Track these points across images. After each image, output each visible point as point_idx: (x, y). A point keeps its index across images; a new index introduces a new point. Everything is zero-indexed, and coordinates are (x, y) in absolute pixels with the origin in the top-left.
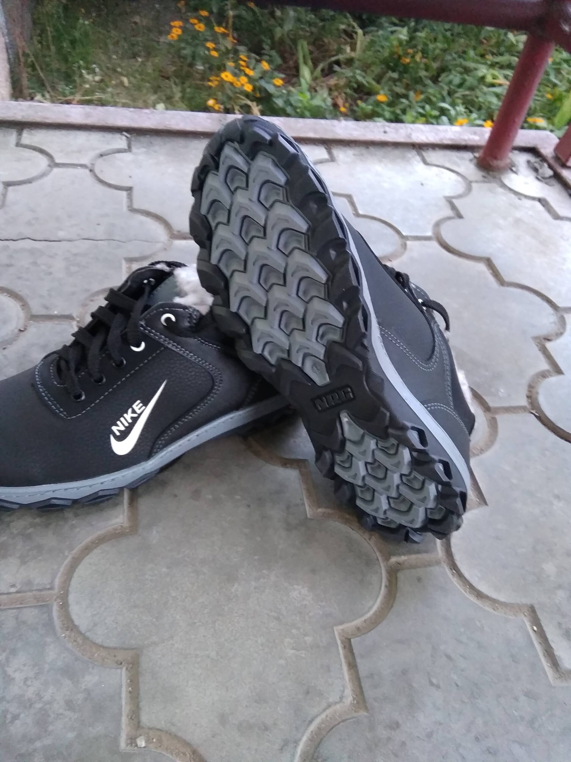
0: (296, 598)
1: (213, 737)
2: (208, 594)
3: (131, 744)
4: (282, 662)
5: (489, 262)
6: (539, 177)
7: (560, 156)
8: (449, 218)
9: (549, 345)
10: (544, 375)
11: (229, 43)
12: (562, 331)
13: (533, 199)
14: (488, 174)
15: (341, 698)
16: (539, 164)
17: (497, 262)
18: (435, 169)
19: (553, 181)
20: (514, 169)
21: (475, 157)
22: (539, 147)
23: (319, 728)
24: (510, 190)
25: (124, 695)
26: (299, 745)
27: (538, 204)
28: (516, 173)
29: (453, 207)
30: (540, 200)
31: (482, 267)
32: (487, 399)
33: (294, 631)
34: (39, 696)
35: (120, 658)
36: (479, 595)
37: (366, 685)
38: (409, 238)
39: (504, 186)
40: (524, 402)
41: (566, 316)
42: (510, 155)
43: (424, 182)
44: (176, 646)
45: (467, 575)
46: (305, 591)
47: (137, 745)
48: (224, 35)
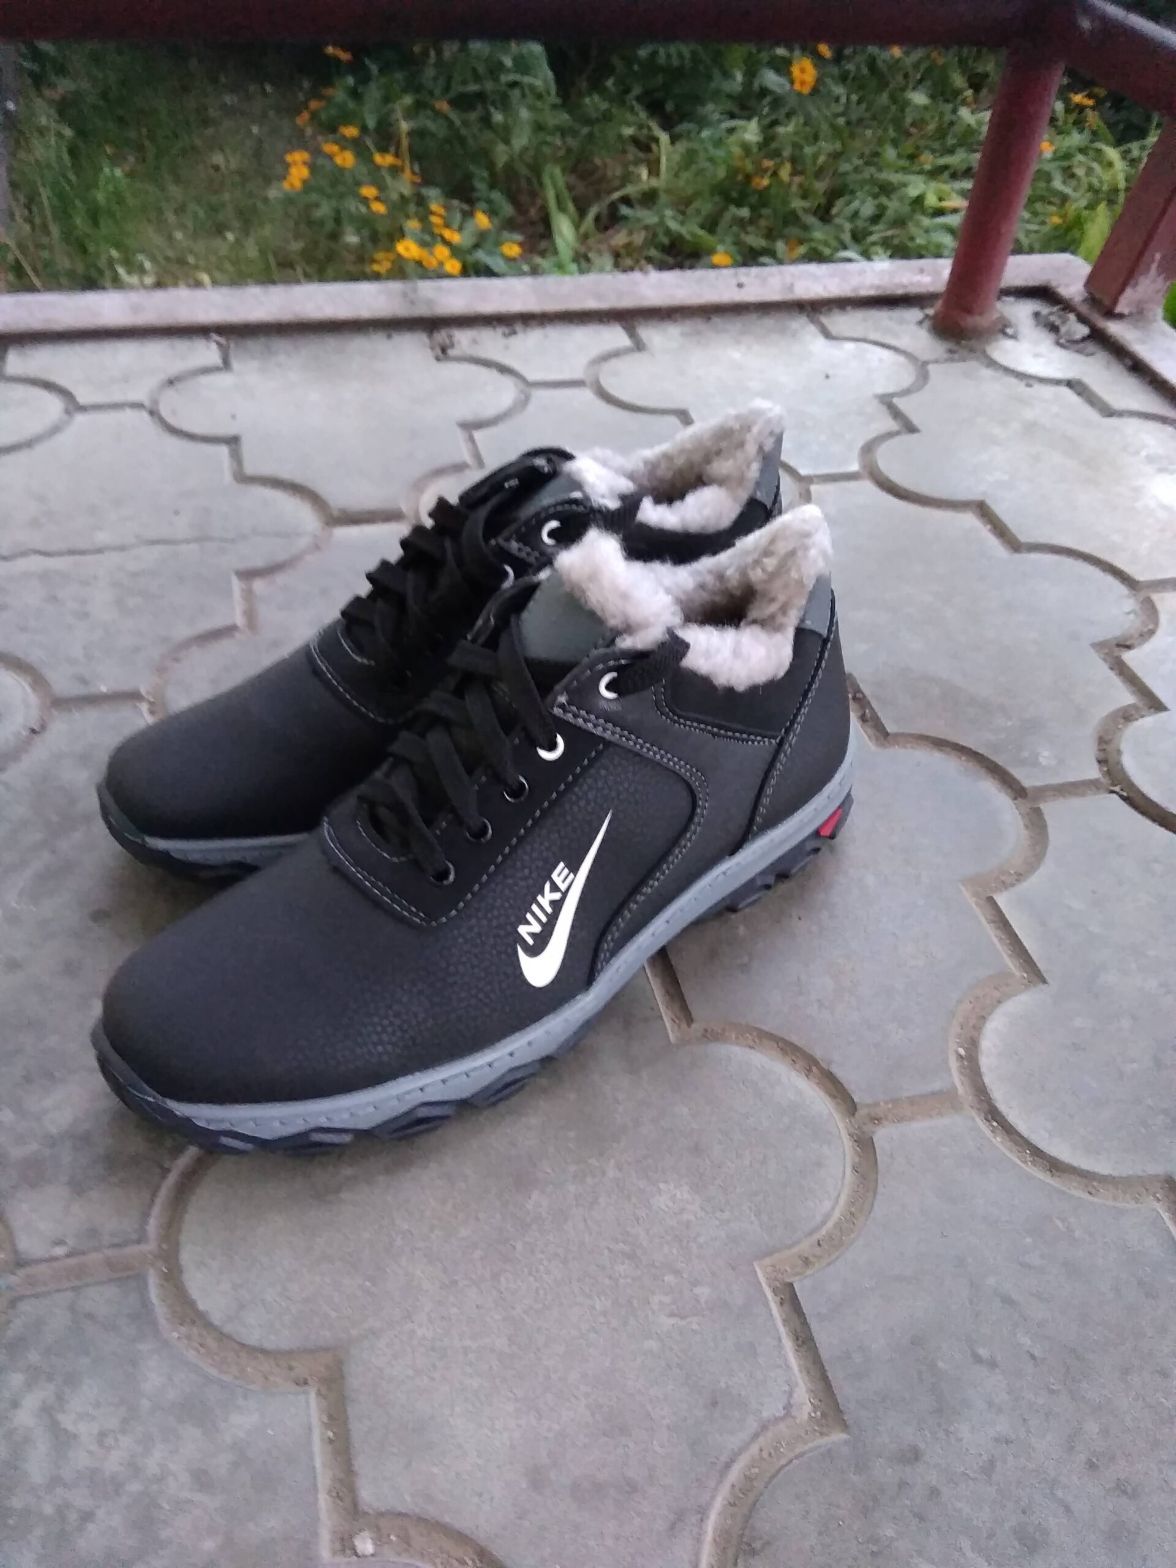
0: (666, 1209)
1: (520, 1518)
2: (477, 1219)
3: (343, 1551)
4: (652, 1344)
5: (983, 510)
6: (1062, 341)
7: (1098, 296)
8: (890, 435)
9: (1128, 657)
10: (1127, 716)
11: (404, 185)
12: (1151, 627)
13: (1057, 382)
14: (958, 343)
15: (788, 1407)
16: (1060, 317)
17: (1000, 509)
18: (850, 346)
19: (1091, 347)
20: (1009, 331)
21: (927, 316)
22: (1054, 284)
23: (748, 1479)
24: (1008, 371)
25: (317, 1446)
26: (708, 1517)
27: (1065, 391)
28: (1014, 337)
29: (896, 413)
30: (1070, 384)
31: (970, 520)
32: (1017, 773)
33: (669, 1278)
34: (135, 1469)
35: (300, 1370)
36: (1055, 1166)
37: (836, 1375)
38: (815, 480)
39: (992, 364)
40: (1093, 772)
41: (1155, 597)
42: (999, 305)
43: (830, 373)
44: (420, 1332)
45: (1022, 1127)
46: (683, 1193)
47: (356, 1554)
48: (395, 171)
